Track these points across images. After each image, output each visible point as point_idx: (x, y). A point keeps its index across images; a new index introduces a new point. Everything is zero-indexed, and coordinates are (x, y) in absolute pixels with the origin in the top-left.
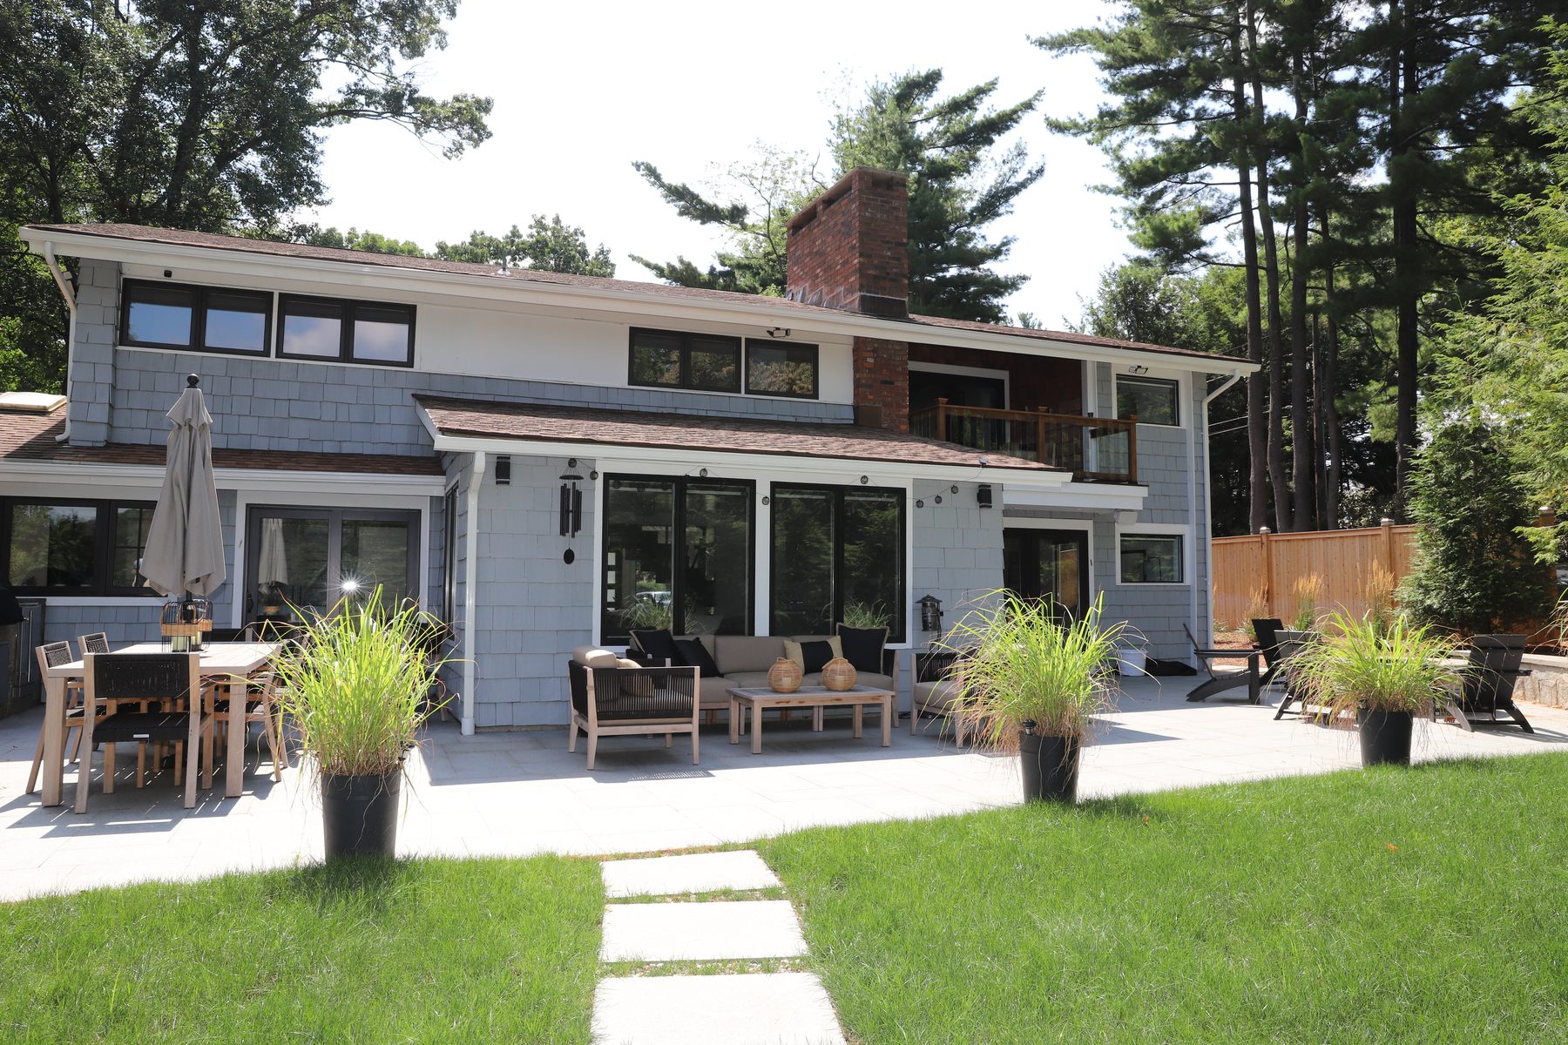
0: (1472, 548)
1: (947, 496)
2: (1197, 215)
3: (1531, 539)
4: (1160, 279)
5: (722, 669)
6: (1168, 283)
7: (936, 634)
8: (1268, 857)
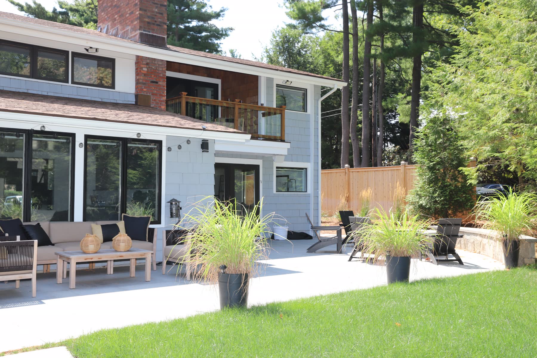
0: (440, 176)
1: (184, 145)
2: (320, 4)
3: (466, 173)
4: (301, 36)
5: (53, 242)
6: (305, 38)
7: (177, 219)
8: (340, 333)
